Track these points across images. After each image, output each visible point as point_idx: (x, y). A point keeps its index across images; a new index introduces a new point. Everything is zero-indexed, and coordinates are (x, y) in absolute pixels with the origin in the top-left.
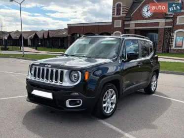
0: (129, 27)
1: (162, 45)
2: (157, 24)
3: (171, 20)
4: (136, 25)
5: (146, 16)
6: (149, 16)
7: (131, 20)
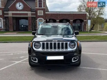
0: (8, 15)
1: (31, 27)
2: (27, 14)
3: (35, 13)
4: (13, 14)
5: (19, 9)
6: (20, 9)
7: (9, 11)
